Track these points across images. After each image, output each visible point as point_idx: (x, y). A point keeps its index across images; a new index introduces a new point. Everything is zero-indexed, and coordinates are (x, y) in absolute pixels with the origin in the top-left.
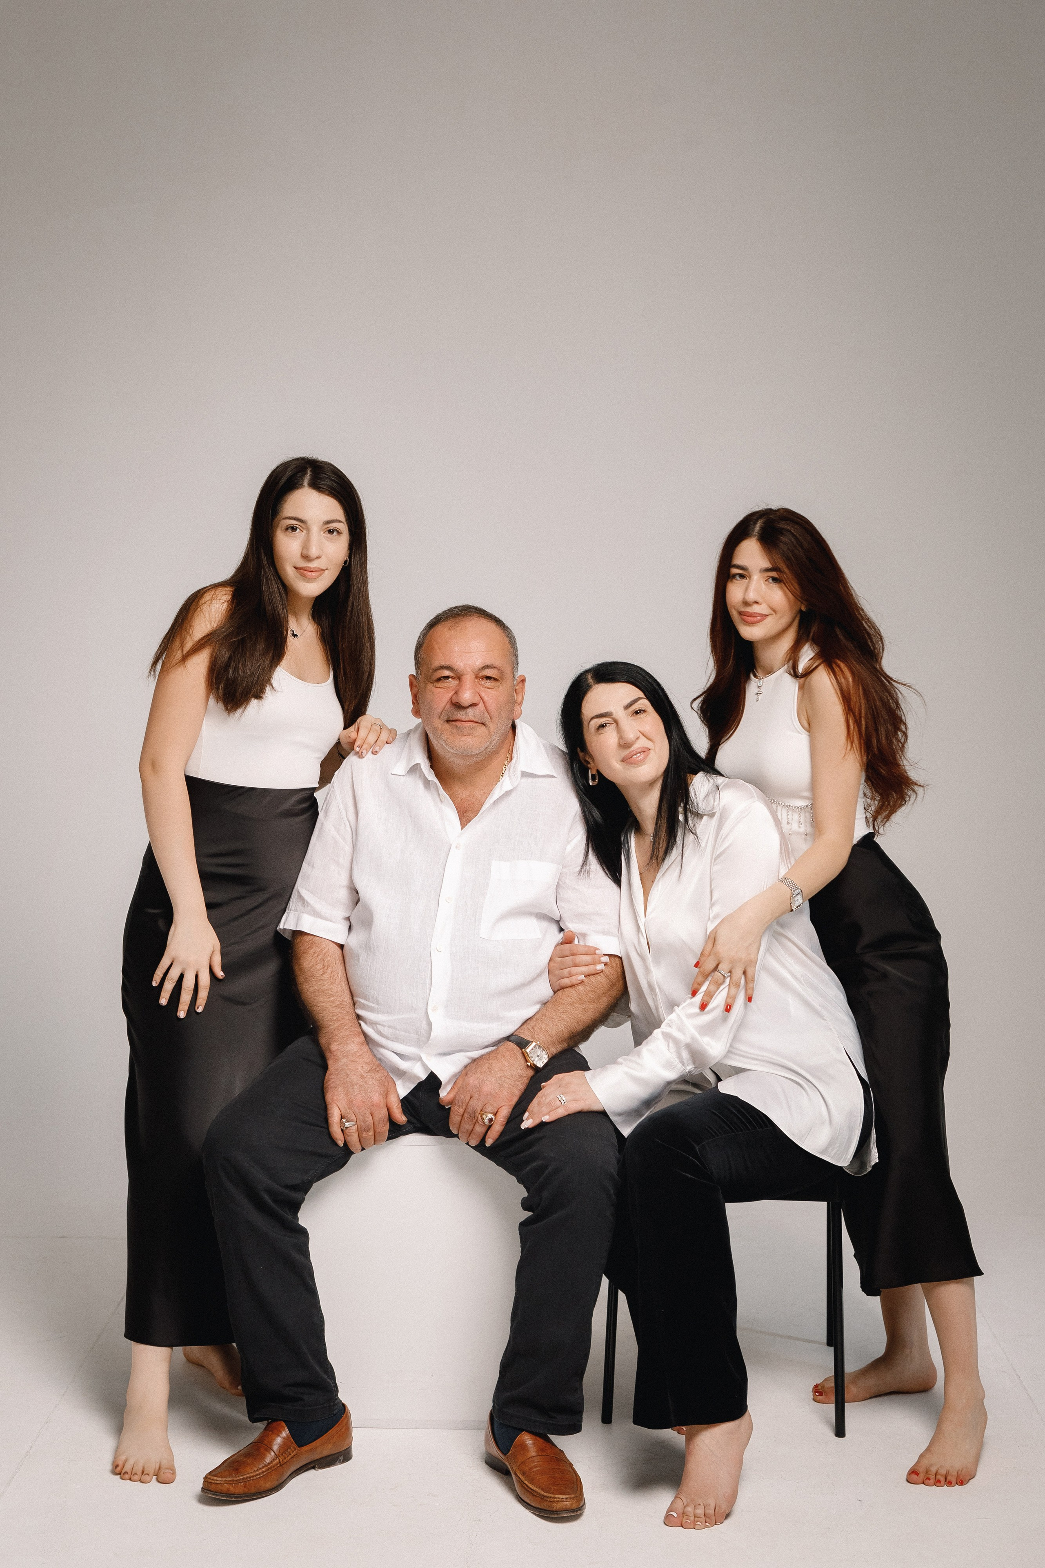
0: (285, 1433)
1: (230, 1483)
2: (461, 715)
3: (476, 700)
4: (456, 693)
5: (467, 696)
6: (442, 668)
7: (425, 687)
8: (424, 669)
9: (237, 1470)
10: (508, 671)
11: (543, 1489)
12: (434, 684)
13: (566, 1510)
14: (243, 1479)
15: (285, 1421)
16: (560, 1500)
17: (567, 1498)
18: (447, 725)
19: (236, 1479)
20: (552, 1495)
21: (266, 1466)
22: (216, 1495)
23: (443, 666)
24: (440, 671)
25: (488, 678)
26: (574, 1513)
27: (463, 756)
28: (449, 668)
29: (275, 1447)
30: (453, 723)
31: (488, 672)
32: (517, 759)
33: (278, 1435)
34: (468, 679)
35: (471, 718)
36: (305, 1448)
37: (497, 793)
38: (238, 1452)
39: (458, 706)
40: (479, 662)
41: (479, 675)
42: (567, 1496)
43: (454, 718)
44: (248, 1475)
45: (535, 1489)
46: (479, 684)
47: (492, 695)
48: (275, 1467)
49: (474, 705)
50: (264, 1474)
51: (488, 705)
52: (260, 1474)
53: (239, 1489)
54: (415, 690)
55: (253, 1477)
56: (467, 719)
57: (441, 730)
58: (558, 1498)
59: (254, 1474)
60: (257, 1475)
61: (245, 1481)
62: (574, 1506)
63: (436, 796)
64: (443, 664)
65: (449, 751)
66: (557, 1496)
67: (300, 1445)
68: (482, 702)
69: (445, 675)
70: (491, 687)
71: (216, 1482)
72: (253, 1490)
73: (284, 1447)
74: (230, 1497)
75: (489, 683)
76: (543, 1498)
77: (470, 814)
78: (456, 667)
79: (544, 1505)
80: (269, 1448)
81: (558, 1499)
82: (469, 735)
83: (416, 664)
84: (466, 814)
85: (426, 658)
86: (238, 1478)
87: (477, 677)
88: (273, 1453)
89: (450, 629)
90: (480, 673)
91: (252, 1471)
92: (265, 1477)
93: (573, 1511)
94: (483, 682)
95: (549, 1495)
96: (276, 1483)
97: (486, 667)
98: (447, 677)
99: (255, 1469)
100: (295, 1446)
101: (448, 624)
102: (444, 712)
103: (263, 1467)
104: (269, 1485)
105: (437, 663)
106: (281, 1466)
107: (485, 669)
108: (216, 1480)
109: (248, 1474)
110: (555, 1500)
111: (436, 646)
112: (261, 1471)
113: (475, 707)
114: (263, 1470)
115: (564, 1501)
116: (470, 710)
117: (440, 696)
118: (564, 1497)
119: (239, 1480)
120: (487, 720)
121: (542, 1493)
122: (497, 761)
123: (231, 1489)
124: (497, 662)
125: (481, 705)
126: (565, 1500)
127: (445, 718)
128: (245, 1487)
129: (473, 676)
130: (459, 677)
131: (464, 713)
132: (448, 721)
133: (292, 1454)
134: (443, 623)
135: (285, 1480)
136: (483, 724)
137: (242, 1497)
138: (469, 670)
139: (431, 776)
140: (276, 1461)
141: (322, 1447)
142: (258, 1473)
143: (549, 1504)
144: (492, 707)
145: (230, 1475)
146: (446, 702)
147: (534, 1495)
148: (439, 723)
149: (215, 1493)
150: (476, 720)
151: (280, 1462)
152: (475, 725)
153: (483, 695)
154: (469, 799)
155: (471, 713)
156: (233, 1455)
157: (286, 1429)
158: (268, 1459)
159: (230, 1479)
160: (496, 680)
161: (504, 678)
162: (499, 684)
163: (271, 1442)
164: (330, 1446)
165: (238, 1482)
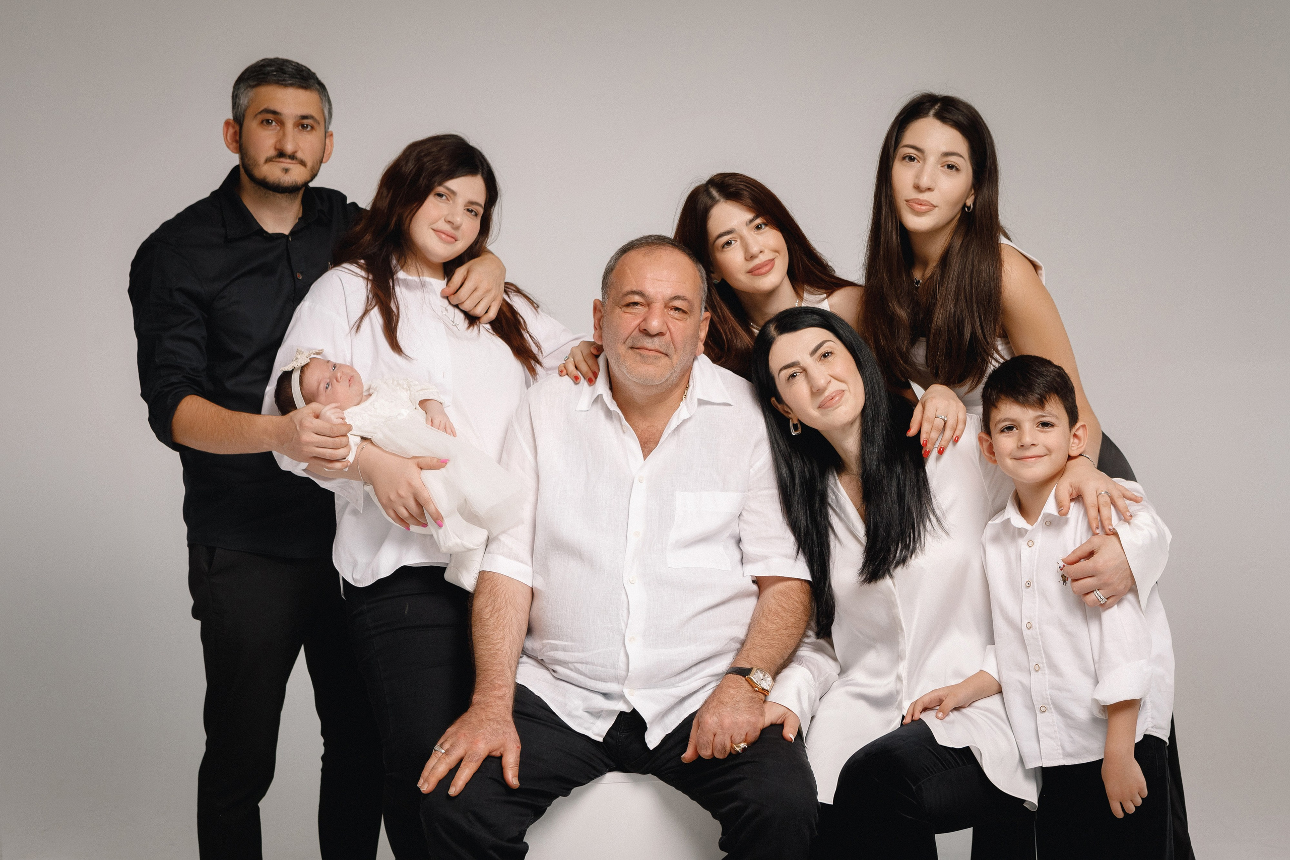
2: (648, 343)
3: (664, 329)
4: (645, 320)
5: (655, 324)
6: (633, 293)
7: (613, 312)
8: (613, 293)
12: (623, 309)
18: (630, 351)
23: (634, 291)
24: (630, 296)
25: (677, 309)
27: (644, 386)
28: (640, 294)
30: (637, 350)
31: (678, 303)
32: (693, 387)
34: (658, 306)
35: (657, 347)
37: (674, 422)
39: (646, 333)
40: (669, 292)
41: (668, 305)
43: (639, 345)
46: (668, 314)
47: (680, 326)
49: (660, 334)
51: (675, 336)
54: (598, 315)
56: (653, 348)
57: (624, 356)
63: (617, 425)
64: (634, 289)
65: (629, 380)
68: (668, 333)
69: (636, 301)
70: (679, 318)
75: (676, 314)
77: (651, 445)
78: (647, 294)
82: (652, 364)
83: (603, 288)
84: (648, 443)
85: (616, 282)
87: (666, 306)
89: (644, 256)
90: (670, 303)
94: (672, 313)
97: (677, 298)
98: (636, 304)
101: (643, 250)
102: (630, 338)
105: (628, 288)
107: (675, 299)
111: (628, 271)
113: (662, 337)
116: (656, 339)
117: (629, 321)
120: (671, 351)
122: (677, 393)
124: (688, 294)
125: (668, 334)
127: (630, 345)
129: (663, 306)
130: (648, 304)
131: (650, 341)
132: (632, 348)
134: (637, 249)
136: (666, 355)
138: (660, 297)
139: (612, 404)
144: (678, 338)
146: (634, 328)
148: (624, 350)
150: (662, 350)
152: (660, 355)
153: (670, 325)
154: (650, 430)
155: (656, 343)
160: (684, 312)
161: (691, 311)
162: (686, 316)
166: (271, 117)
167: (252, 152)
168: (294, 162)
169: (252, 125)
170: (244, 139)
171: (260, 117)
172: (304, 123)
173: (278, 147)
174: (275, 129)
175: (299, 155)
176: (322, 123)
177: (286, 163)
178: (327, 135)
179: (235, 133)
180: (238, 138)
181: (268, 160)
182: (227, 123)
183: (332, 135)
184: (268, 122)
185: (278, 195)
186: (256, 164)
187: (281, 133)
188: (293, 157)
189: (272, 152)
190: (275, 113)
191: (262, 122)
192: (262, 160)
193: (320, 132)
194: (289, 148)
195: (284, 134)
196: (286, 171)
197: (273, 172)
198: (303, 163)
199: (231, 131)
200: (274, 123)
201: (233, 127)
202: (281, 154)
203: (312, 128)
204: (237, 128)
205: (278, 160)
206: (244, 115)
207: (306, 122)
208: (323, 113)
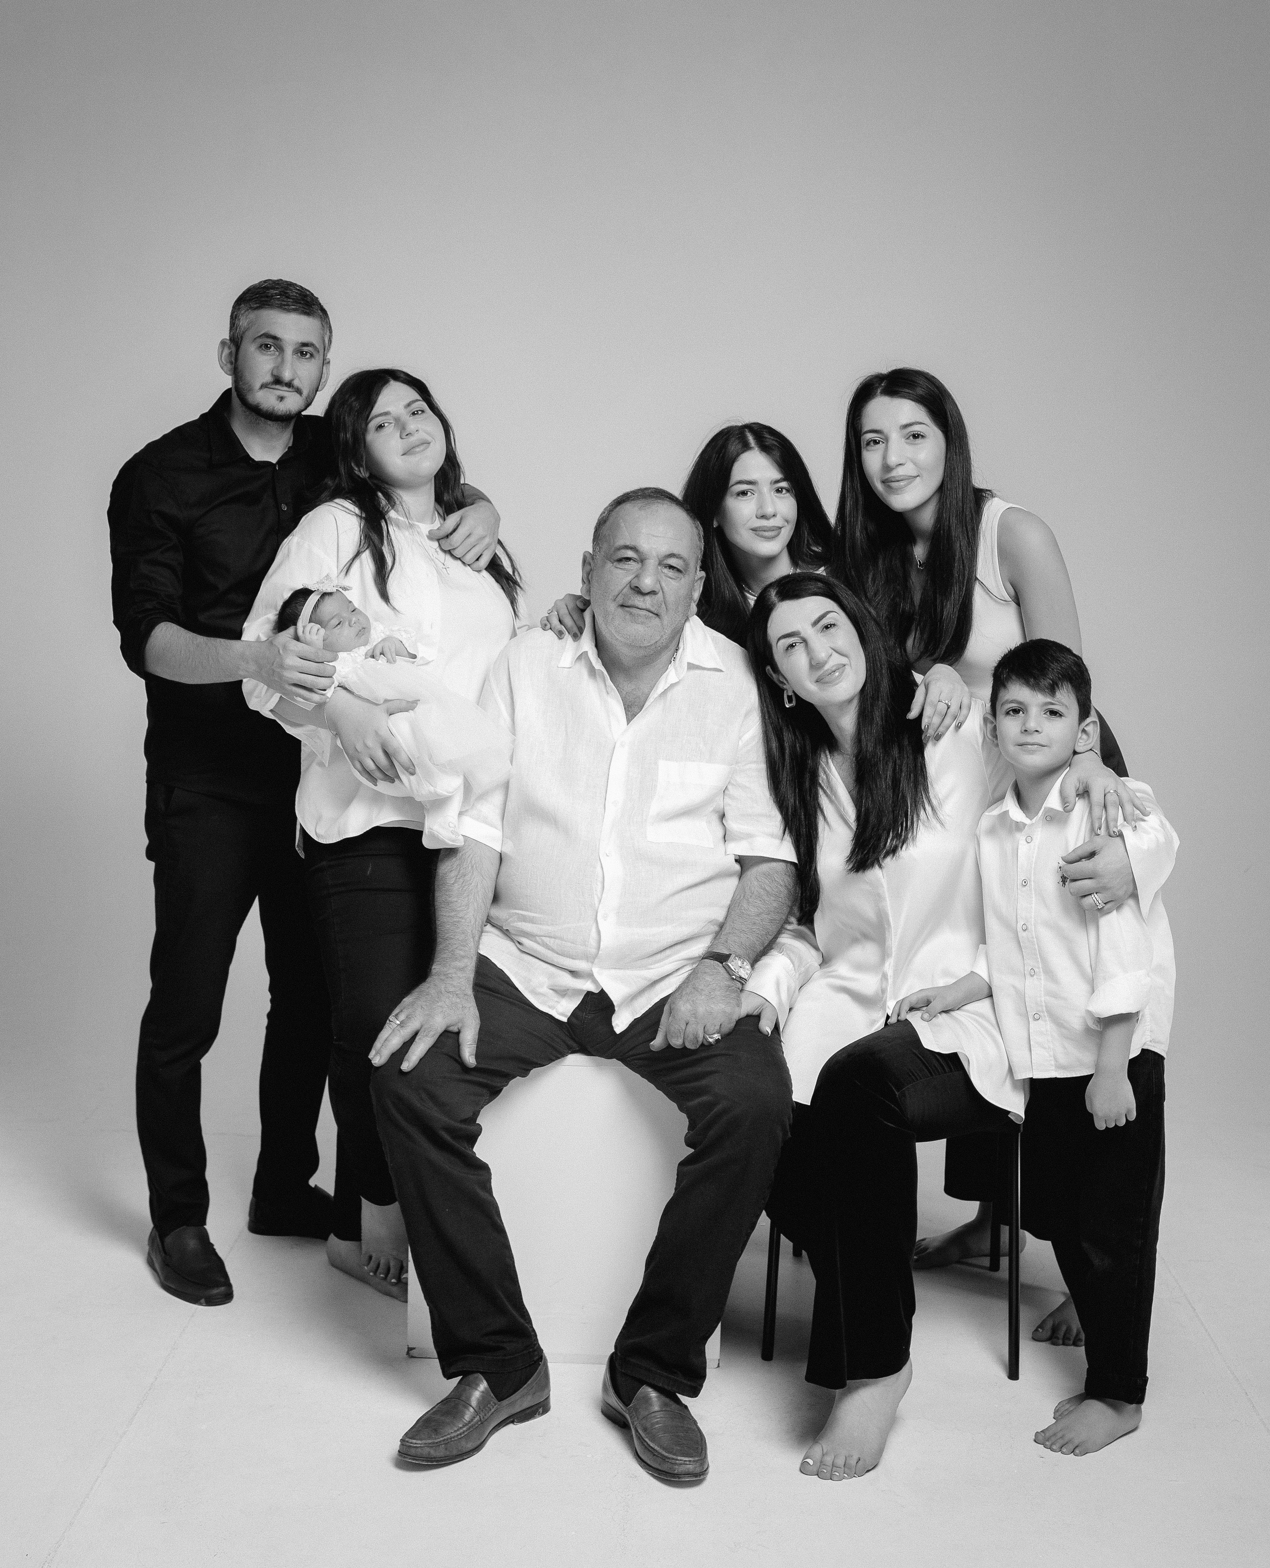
0: (483, 1386)
1: (430, 1445)
2: (638, 601)
3: (657, 588)
4: (637, 576)
5: (647, 582)
6: (627, 547)
7: (603, 566)
8: (605, 546)
9: (436, 1430)
10: (692, 563)
11: (664, 1449)
12: (615, 564)
13: (689, 1474)
14: (444, 1440)
15: (482, 1373)
16: (682, 1462)
17: (690, 1461)
18: (620, 610)
19: (436, 1441)
20: (674, 1457)
21: (466, 1425)
22: (416, 1460)
24: (623, 551)
25: (671, 567)
26: (696, 1477)
27: (631, 646)
28: (634, 549)
29: (474, 1402)
30: (628, 609)
31: (672, 561)
32: (684, 649)
33: (476, 1389)
34: (652, 563)
35: (648, 606)
36: (505, 1402)
37: (661, 687)
38: (432, 1409)
39: (638, 591)
40: (664, 549)
41: (663, 563)
42: (690, 1459)
43: (630, 603)
44: (449, 1436)
45: (656, 1448)
46: (662, 572)
47: (674, 585)
48: (477, 1425)
49: (653, 593)
50: (466, 1433)
51: (667, 596)
52: (461, 1434)
53: (440, 1452)
54: (588, 568)
55: (454, 1437)
56: (644, 607)
57: (612, 614)
58: (681, 1460)
59: (455, 1434)
60: (458, 1436)
61: (447, 1442)
62: (698, 1470)
63: (602, 687)
64: (628, 544)
65: (617, 639)
66: (679, 1458)
67: (500, 1398)
68: (661, 593)
69: (629, 556)
70: (674, 577)
71: (415, 1445)
72: (455, 1452)
73: (483, 1402)
74: (431, 1460)
75: (671, 573)
76: (664, 1458)
77: (636, 709)
78: (641, 550)
79: (665, 1467)
80: (467, 1404)
81: (681, 1462)
82: (642, 623)
83: (594, 540)
84: (632, 707)
85: (609, 535)
86: (439, 1440)
87: (660, 564)
88: (471, 1410)
89: (640, 509)
90: (664, 560)
91: (452, 1431)
92: (467, 1437)
93: (696, 1475)
94: (666, 571)
95: (671, 1456)
96: (479, 1443)
97: (672, 555)
98: (629, 559)
99: (456, 1429)
100: (496, 1401)
101: (639, 503)
102: (620, 595)
103: (464, 1426)
104: (470, 1446)
105: (620, 542)
106: (482, 1423)
107: (671, 557)
108: (416, 1444)
109: (449, 1434)
110: (678, 1462)
111: (622, 525)
112: (461, 1431)
113: (653, 596)
114: (464, 1429)
115: (686, 1464)
116: (647, 598)
117: (621, 577)
118: (687, 1459)
119: (440, 1442)
120: (663, 612)
121: (663, 1453)
122: (665, 657)
123: (432, 1449)
124: (684, 553)
125: (660, 595)
126: (688, 1463)
127: (620, 602)
128: (446, 1449)
129: (657, 563)
130: (642, 560)
131: (642, 599)
132: (622, 606)
133: (493, 1410)
134: (633, 502)
135: (486, 1438)
136: (657, 615)
137: (442, 1461)
138: (654, 554)
139: (598, 665)
140: (476, 1419)
141: (521, 1400)
142: (458, 1432)
143: (670, 1466)
144: (671, 598)
145: (430, 1438)
146: (625, 585)
147: (654, 1455)
148: (613, 607)
149: (414, 1457)
150: (653, 609)
151: (481, 1420)
152: (651, 615)
153: (663, 585)
154: (635, 692)
155: (647, 602)
156: (427, 1413)
157: (484, 1381)
158: (467, 1416)
159: (430, 1441)
160: (679, 570)
161: (686, 570)
162: (680, 575)
163: (469, 1398)
164: (529, 1397)
165: (438, 1445)
166: (272, 343)
167: (247, 376)
168: (290, 390)
169: (250, 348)
170: (239, 361)
171: (260, 341)
172: (304, 350)
173: (275, 373)
174: (273, 354)
176: (321, 351)
177: (282, 391)
178: (325, 362)
179: (231, 353)
180: (232, 359)
181: (264, 386)
184: (266, 347)
185: (269, 422)
186: (250, 389)
187: (280, 360)
188: (289, 384)
189: (268, 379)
190: (275, 338)
191: (260, 346)
192: (257, 385)
193: (318, 360)
194: (287, 375)
195: (283, 361)
196: (281, 399)
197: (268, 399)
199: (226, 352)
200: (272, 348)
201: (229, 348)
202: (278, 381)
203: (312, 355)
204: (233, 349)
205: (273, 386)
206: (242, 337)
207: (305, 348)
208: (324, 341)
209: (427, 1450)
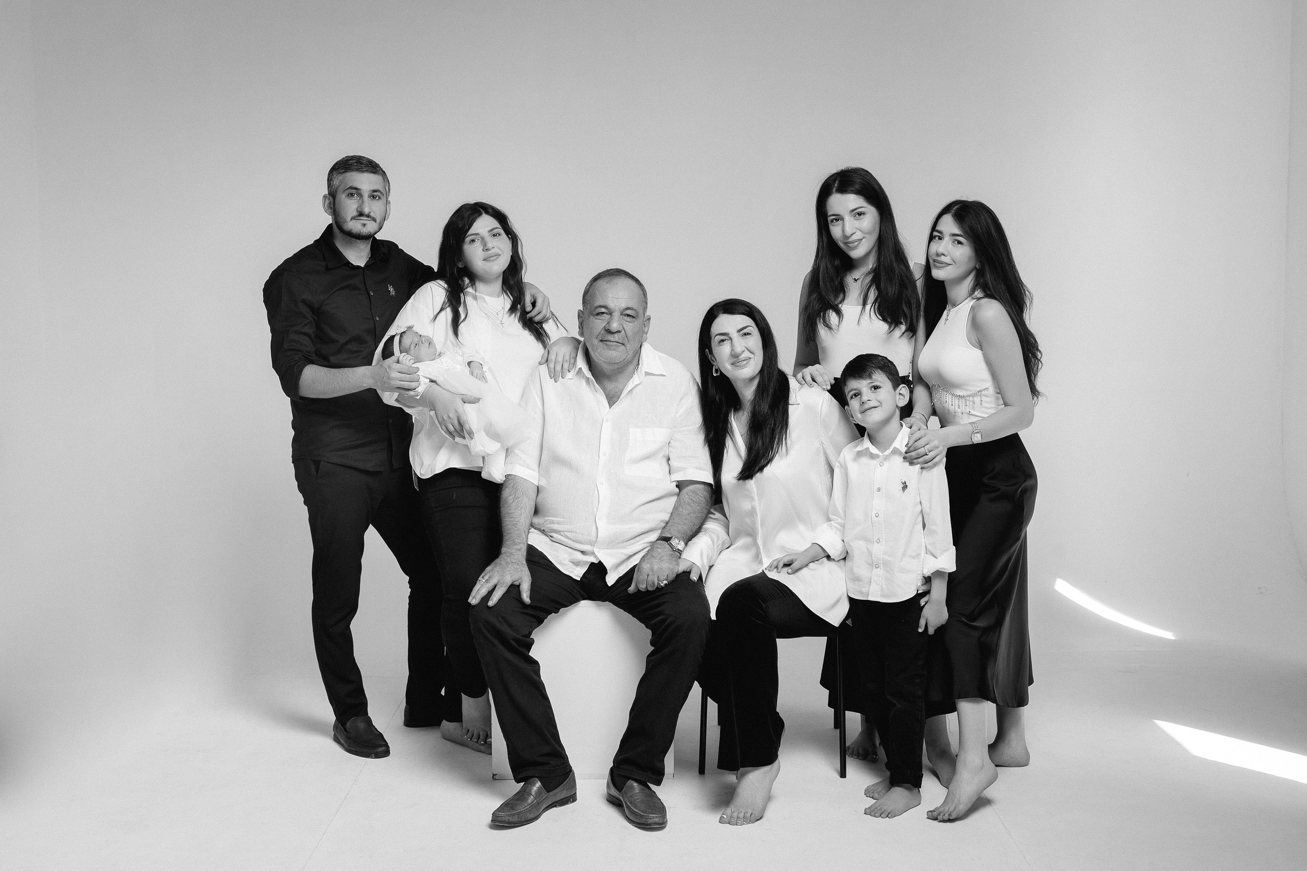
0: (538, 784)
1: (509, 816)
2: (610, 337)
3: (620, 329)
4: (608, 323)
5: (615, 326)
6: (601, 306)
7: (588, 318)
8: (589, 307)
9: (512, 808)
10: (641, 312)
11: (642, 811)
12: (595, 316)
13: (656, 824)
14: (516, 813)
15: (537, 778)
18: (601, 343)
19: (512, 813)
22: (502, 824)
24: (599, 309)
25: (628, 315)
26: (660, 825)
27: (608, 363)
28: (605, 307)
29: (533, 793)
30: (605, 342)
31: (629, 312)
32: (642, 364)
33: (534, 786)
34: (616, 315)
35: (617, 340)
36: (551, 793)
37: (629, 386)
38: (509, 799)
39: (609, 332)
40: (623, 305)
42: (657, 817)
43: (606, 339)
44: (519, 811)
45: (637, 811)
46: (623, 319)
47: (630, 326)
48: (536, 807)
49: (619, 332)
51: (627, 333)
53: (515, 819)
54: (581, 319)
56: (613, 341)
57: (596, 345)
59: (523, 810)
60: (526, 811)
61: (519, 814)
62: (661, 821)
63: (592, 387)
64: (601, 304)
65: (601, 360)
66: (650, 817)
67: (548, 792)
68: (623, 331)
69: (603, 311)
70: (630, 321)
72: (523, 820)
73: (539, 793)
74: (510, 824)
75: (629, 319)
76: (642, 816)
77: (614, 400)
78: (610, 307)
79: (642, 822)
80: (530, 795)
81: (652, 819)
82: (614, 350)
83: (583, 303)
84: (612, 400)
85: (591, 299)
86: (514, 813)
87: (621, 314)
88: (532, 797)
89: (607, 283)
90: (624, 312)
91: (522, 808)
92: (530, 811)
93: (660, 824)
94: (625, 318)
95: (646, 815)
96: (537, 815)
97: (628, 308)
98: (603, 313)
99: (525, 807)
100: (546, 792)
101: (607, 279)
102: (600, 334)
103: (528, 805)
104: (532, 816)
105: (597, 304)
106: (538, 804)
107: (627, 310)
108: (501, 816)
110: (649, 819)
111: (598, 292)
112: (528, 808)
113: (619, 334)
115: (654, 818)
116: (616, 335)
117: (599, 324)
118: (654, 816)
120: (626, 342)
121: (642, 813)
122: (631, 367)
123: (510, 819)
124: (635, 306)
127: (600, 339)
128: (520, 818)
129: (620, 313)
130: (610, 313)
131: (612, 336)
132: (601, 341)
133: (544, 797)
134: (603, 278)
135: (540, 814)
136: (623, 344)
137: (516, 824)
138: (617, 310)
139: (588, 374)
140: (535, 803)
141: (560, 793)
142: (526, 809)
143: (645, 821)
144: (630, 334)
145: (509, 811)
146: (601, 328)
147: (636, 816)
148: (596, 342)
149: (501, 822)
150: (619, 341)
152: (618, 344)
153: (624, 326)
154: (614, 390)
155: (616, 337)
156: (507, 800)
157: (539, 783)
158: (530, 801)
159: (509, 814)
160: (633, 317)
161: (637, 316)
162: (635, 319)
163: (531, 790)
164: (565, 792)
165: (514, 815)
166: (355, 192)
167: (343, 214)
168: (369, 219)
169: (342, 197)
170: (336, 206)
171: (347, 192)
172: (375, 194)
173: (359, 210)
174: (357, 199)
175: (372, 214)
176: (385, 195)
177: (364, 220)
178: (388, 202)
179: (330, 203)
180: (332, 206)
181: (353, 218)
182: (325, 197)
183: (390, 203)
184: (352, 195)
185: (358, 241)
186: (345, 222)
187: (360, 201)
188: (368, 216)
189: (355, 213)
190: (356, 189)
191: (348, 195)
192: (349, 218)
193: (384, 199)
194: (366, 210)
195: (363, 202)
196: (364, 225)
197: (355, 226)
198: (374, 220)
199: (327, 202)
200: (355, 195)
201: (329, 199)
202: (361, 214)
203: (380, 198)
204: (332, 199)
205: (359, 218)
206: (336, 191)
207: (375, 193)
208: (385, 189)
209: (508, 818)
